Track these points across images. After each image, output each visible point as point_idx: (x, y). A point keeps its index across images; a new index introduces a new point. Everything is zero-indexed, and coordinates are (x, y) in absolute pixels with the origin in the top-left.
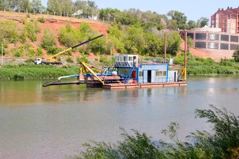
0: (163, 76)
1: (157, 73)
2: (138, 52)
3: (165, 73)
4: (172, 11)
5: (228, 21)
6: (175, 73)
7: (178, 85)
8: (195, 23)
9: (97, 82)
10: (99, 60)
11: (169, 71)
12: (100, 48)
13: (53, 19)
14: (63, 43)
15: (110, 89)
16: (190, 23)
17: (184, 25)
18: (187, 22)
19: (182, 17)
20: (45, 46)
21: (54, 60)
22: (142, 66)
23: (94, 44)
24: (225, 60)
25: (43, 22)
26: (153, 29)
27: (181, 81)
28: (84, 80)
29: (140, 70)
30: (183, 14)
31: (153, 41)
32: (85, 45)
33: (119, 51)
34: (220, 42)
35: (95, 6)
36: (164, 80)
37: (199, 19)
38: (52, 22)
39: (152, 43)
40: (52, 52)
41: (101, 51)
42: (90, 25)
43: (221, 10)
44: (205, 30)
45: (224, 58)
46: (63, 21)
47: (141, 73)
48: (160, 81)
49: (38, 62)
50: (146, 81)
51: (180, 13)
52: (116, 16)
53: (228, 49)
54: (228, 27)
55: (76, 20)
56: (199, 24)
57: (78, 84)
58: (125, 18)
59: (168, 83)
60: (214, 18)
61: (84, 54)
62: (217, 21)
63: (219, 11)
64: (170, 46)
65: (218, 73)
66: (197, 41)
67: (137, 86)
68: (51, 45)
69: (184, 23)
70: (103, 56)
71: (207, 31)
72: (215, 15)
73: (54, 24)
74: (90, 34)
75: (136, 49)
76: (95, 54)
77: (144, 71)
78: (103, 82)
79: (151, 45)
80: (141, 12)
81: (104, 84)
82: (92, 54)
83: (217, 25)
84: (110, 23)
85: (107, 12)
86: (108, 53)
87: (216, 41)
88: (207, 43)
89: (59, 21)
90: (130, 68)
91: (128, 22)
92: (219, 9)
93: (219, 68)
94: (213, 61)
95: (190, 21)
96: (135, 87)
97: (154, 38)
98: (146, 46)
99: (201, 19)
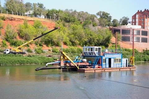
0: (119, 63)
1: (115, 60)
2: (80, 44)
3: (120, 61)
4: (101, 12)
5: (146, 20)
6: (127, 60)
7: (129, 69)
8: (118, 21)
9: (73, 67)
10: (51, 50)
11: (122, 59)
12: (51, 41)
13: (12, 18)
14: (21, 37)
15: (84, 72)
16: (114, 21)
17: (109, 23)
18: (112, 20)
19: (107, 17)
20: (8, 39)
21: (19, 51)
22: (105, 55)
23: (47, 38)
24: (146, 51)
25: (5, 20)
26: (89, 26)
27: (131, 66)
28: (64, 65)
29: (104, 58)
30: (109, 14)
31: (91, 35)
32: (40, 39)
33: (65, 43)
34: (141, 36)
35: (43, 7)
36: (120, 66)
37: (122, 18)
38: (11, 20)
39: (91, 37)
40: (14, 44)
41: (52, 44)
42: (41, 22)
43: (140, 11)
44: (129, 27)
45: (145, 49)
46: (20, 19)
47: (105, 60)
48: (118, 66)
49: (7, 52)
50: (108, 66)
51: (107, 13)
52: (60, 15)
53: (147, 42)
54: (146, 25)
55: (30, 19)
56: (122, 22)
57: (60, 68)
58: (67, 17)
59: (122, 68)
60: (134, 17)
61: (39, 45)
62: (137, 20)
63: (138, 12)
64: (104, 40)
65: (145, 60)
66: (123, 35)
67: (102, 70)
68: (13, 39)
69: (110, 21)
70: (54, 47)
71: (131, 28)
72: (135, 15)
73: (13, 22)
74: (42, 30)
75: (78, 42)
76: (47, 46)
77: (106, 59)
78: (78, 67)
79: (90, 39)
80: (77, 12)
81: (78, 68)
82: (45, 46)
83: (137, 23)
84: (56, 21)
85: (52, 12)
86: (57, 45)
87: (138, 36)
88: (131, 38)
89: (17, 19)
90: (96, 56)
91: (68, 20)
92: (138, 11)
93: (146, 57)
94: (138, 52)
95: (114, 20)
96: (101, 70)
97: (92, 34)
98: (86, 40)
99: (123, 18)
